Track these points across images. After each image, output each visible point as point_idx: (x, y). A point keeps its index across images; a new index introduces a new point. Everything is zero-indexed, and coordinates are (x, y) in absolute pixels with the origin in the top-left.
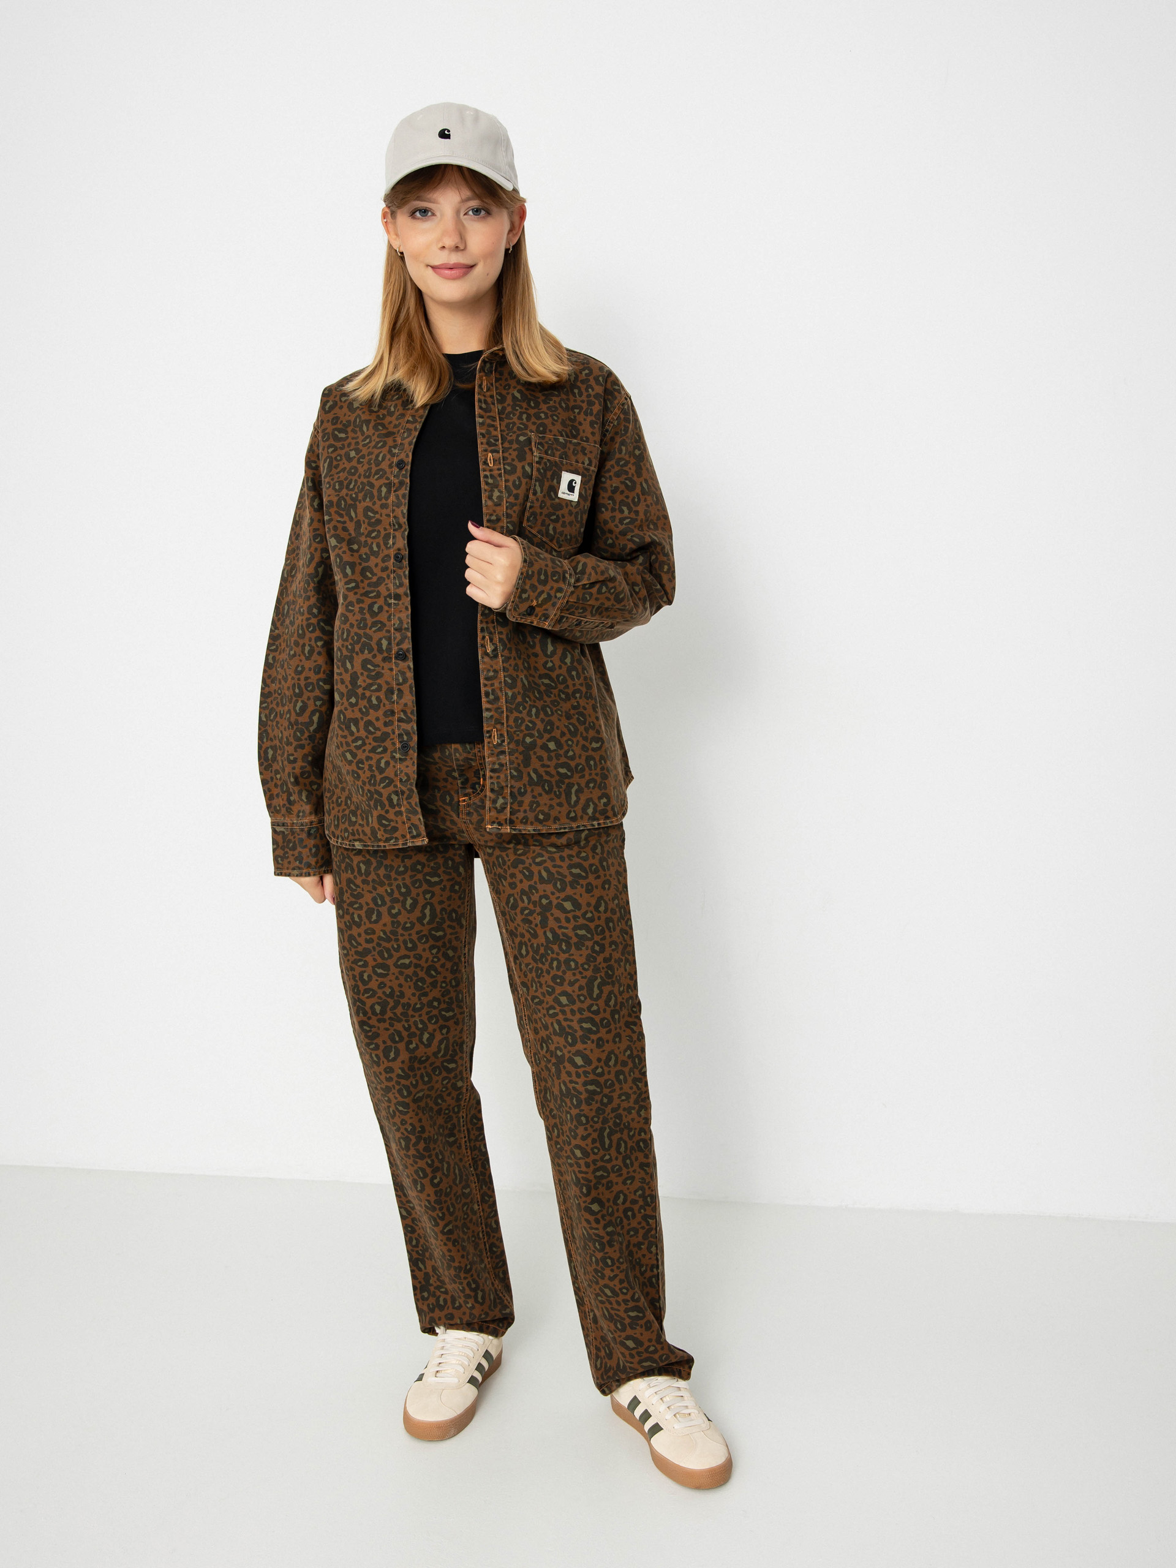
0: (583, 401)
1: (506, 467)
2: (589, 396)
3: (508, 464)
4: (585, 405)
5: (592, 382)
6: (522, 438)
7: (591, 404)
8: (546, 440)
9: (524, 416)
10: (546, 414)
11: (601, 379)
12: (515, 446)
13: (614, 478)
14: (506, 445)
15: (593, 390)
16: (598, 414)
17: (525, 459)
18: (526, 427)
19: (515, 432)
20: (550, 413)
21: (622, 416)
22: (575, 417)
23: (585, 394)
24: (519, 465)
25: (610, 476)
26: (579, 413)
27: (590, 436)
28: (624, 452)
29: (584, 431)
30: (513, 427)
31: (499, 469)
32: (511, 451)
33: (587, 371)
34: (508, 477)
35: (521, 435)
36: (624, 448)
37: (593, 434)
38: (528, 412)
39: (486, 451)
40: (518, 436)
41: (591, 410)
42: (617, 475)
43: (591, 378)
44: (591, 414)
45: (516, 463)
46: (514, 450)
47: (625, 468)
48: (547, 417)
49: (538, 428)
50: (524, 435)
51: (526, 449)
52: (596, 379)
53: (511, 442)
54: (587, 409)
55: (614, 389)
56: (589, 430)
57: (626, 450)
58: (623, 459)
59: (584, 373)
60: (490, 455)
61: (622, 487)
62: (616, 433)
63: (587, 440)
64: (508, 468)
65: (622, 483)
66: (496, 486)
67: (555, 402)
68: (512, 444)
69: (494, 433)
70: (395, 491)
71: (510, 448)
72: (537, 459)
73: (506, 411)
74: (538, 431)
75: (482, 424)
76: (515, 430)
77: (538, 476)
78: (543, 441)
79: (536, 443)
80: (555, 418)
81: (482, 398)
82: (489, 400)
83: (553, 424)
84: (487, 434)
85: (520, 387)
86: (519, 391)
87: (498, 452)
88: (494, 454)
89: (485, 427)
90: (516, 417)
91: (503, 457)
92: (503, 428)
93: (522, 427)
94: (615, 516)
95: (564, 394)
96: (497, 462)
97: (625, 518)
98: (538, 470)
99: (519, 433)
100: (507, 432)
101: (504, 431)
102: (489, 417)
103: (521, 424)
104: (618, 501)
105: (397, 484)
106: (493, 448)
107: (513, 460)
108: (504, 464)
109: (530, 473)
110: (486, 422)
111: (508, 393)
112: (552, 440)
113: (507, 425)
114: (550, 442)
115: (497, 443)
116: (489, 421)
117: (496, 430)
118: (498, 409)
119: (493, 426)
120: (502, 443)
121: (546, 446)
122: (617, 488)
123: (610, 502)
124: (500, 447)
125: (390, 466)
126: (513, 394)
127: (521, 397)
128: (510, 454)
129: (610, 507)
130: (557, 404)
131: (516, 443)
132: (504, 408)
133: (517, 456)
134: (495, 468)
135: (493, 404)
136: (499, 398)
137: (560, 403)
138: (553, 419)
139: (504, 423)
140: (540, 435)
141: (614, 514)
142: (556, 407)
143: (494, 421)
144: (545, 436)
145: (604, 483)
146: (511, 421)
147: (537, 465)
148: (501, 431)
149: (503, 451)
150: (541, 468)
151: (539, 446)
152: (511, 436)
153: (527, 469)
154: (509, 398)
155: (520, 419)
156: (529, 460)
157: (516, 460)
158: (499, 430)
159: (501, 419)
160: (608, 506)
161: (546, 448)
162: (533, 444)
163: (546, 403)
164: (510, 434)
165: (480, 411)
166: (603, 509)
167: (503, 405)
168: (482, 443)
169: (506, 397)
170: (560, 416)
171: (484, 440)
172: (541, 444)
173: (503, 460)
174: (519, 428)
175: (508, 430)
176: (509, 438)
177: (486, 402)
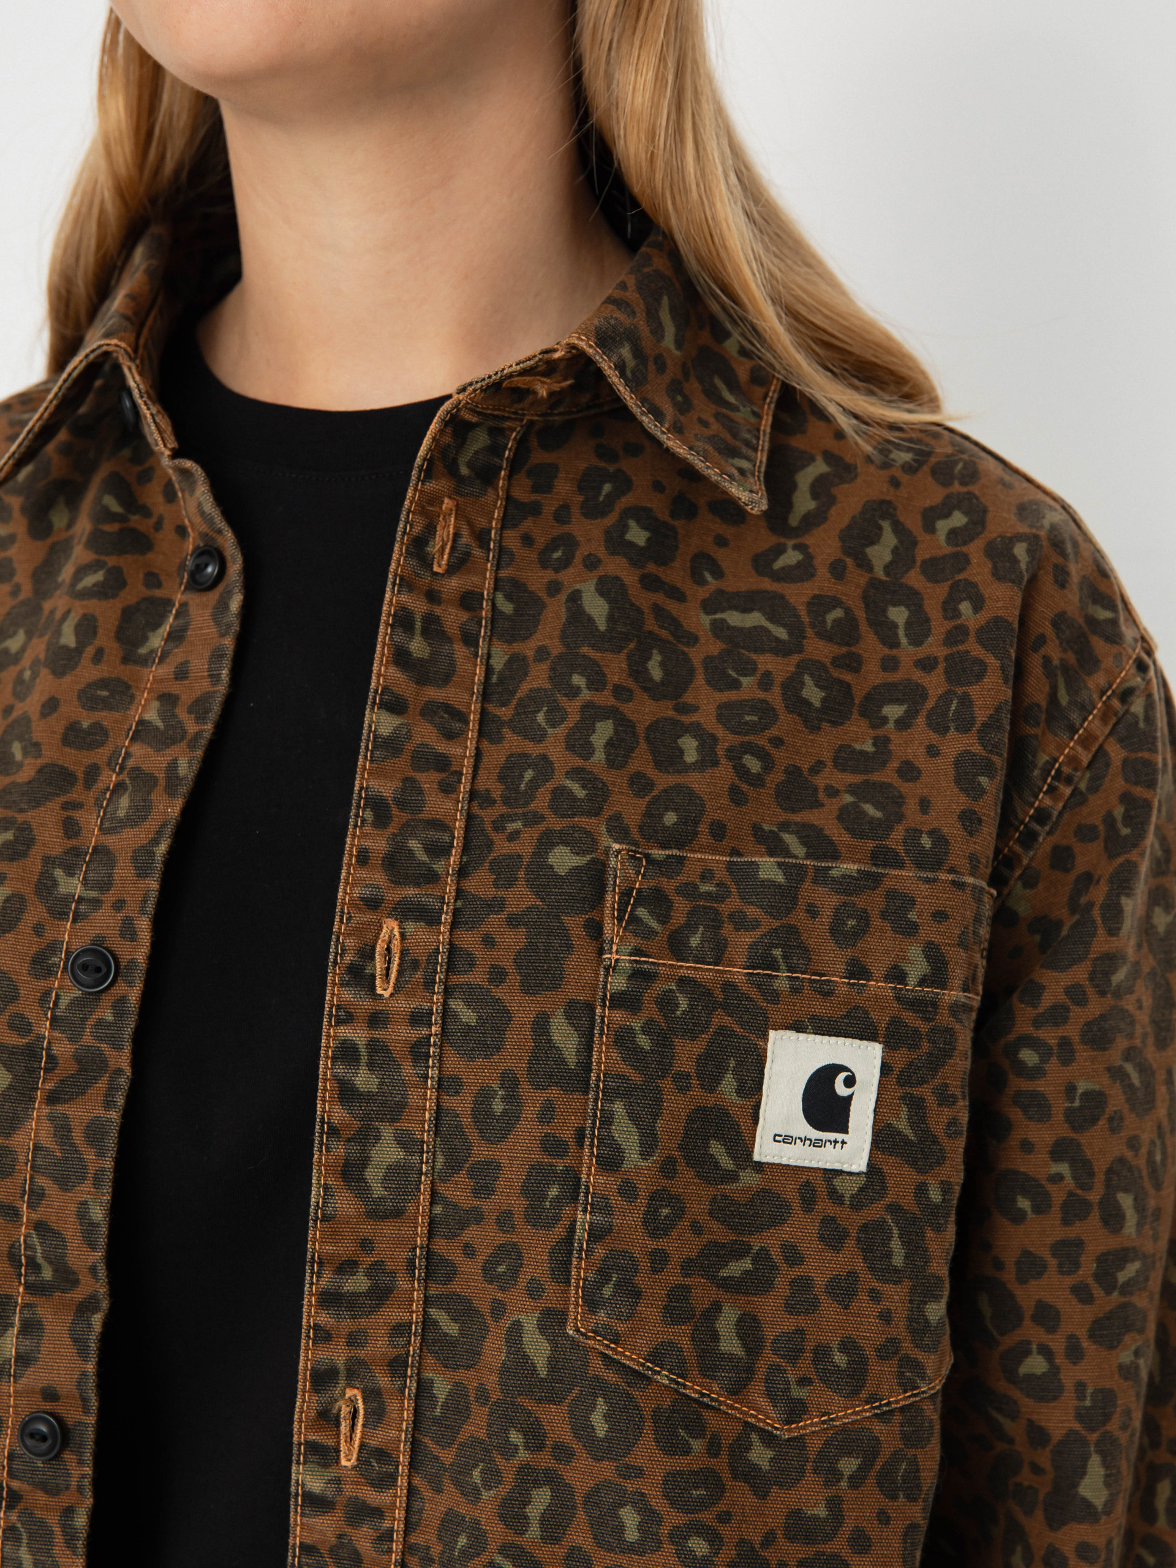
0: (927, 664)
1: (457, 1005)
2: (957, 635)
3: (473, 996)
4: (935, 684)
5: (979, 570)
6: (563, 860)
7: (962, 671)
8: (689, 874)
9: (603, 732)
10: (708, 744)
11: (1021, 551)
12: (522, 897)
14: (481, 884)
15: (979, 604)
16: (996, 723)
17: (555, 982)
18: (599, 794)
19: (533, 819)
20: (726, 737)
23: (940, 627)
24: (523, 1010)
25: (1065, 1044)
26: (904, 724)
28: (1128, 921)
31: (419, 1018)
32: (494, 923)
33: (958, 519)
34: (454, 1063)
35: (564, 839)
36: (1128, 905)
37: (970, 821)
38: (627, 709)
39: (372, 903)
40: (547, 842)
41: (966, 702)
42: (1096, 1037)
43: (975, 549)
44: (964, 727)
45: (509, 994)
46: (513, 921)
47: (1127, 1003)
48: (709, 760)
49: (652, 815)
50: (582, 842)
51: (574, 924)
52: (999, 551)
53: (505, 871)
54: (946, 697)
55: (1090, 621)
58: (1124, 958)
59: (943, 526)
60: (391, 927)
61: (1115, 1096)
64: (466, 1014)
66: (394, 1111)
67: (766, 682)
68: (511, 882)
69: (436, 805)
70: (52, 1099)
71: (495, 905)
72: (618, 983)
73: (524, 689)
74: (651, 830)
75: (390, 746)
76: (541, 802)
77: (627, 1070)
78: (669, 886)
79: (626, 894)
80: (753, 764)
81: (418, 606)
82: (453, 618)
83: (737, 797)
84: (402, 804)
85: (616, 566)
86: (608, 588)
87: (431, 918)
88: (410, 927)
89: (402, 764)
90: (561, 730)
91: (453, 949)
92: (488, 781)
93: (580, 793)
94: (1079, 1244)
95: (824, 635)
96: (419, 975)
97: (1123, 1256)
98: (623, 1039)
99: (556, 823)
100: (500, 809)
101: (488, 801)
102: (430, 711)
103: (576, 773)
104: (1100, 1166)
105: (67, 1067)
106: (411, 892)
107: (498, 975)
108: (448, 992)
109: (571, 1059)
110: (409, 737)
111: (554, 588)
112: (721, 874)
113: (509, 773)
114: (707, 888)
115: (439, 867)
116: (426, 734)
117: (448, 788)
118: (489, 670)
119: (442, 763)
120: (462, 872)
121: (681, 908)
122: (1095, 1101)
123: (1064, 1168)
124: (450, 889)
125: (41, 964)
126: (575, 597)
127: (611, 619)
128: (489, 941)
129: (1058, 1195)
130: (777, 689)
131: (531, 883)
132: (517, 666)
133: (522, 959)
134: (404, 1005)
135: (470, 640)
136: (507, 607)
137: (792, 687)
138: (742, 772)
139: (495, 756)
140: (658, 853)
141: (1075, 1231)
142: (766, 711)
143: (450, 736)
144: (681, 860)
145: (1037, 1073)
146: (534, 750)
147: (618, 1016)
148: (473, 795)
149: (456, 912)
150: (637, 1024)
151: (642, 912)
152: (513, 836)
153: (556, 1038)
154: (555, 614)
155: (579, 744)
156: (574, 989)
157: (514, 978)
158: (464, 787)
159: (488, 729)
160: (1051, 1188)
161: (679, 918)
162: (611, 899)
163: (720, 679)
164: (511, 826)
165: (394, 672)
166: (1024, 1203)
167: (517, 647)
168: (363, 858)
169: (541, 605)
170: (782, 758)
171: (379, 844)
172: (657, 901)
173: (451, 967)
174: (560, 793)
175: (506, 801)
176: (502, 847)
177: (432, 628)
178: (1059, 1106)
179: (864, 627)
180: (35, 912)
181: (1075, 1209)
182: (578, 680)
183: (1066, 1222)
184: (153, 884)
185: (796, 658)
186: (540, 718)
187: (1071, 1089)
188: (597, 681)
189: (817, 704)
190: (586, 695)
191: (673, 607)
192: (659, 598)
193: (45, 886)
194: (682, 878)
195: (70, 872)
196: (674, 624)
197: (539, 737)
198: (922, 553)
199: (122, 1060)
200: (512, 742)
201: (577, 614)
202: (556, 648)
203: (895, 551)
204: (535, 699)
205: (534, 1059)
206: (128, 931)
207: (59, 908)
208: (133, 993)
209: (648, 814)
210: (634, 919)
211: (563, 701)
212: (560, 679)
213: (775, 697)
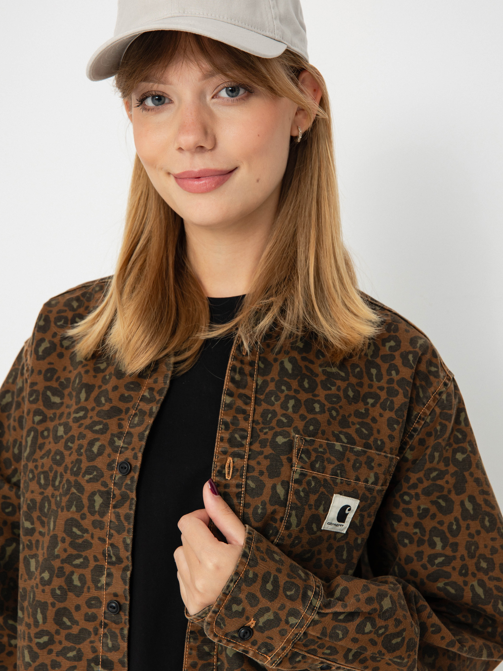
0: (381, 388)
1: (250, 482)
2: (391, 381)
3: (254, 479)
4: (383, 395)
5: (398, 361)
6: (280, 440)
7: (392, 393)
8: (316, 445)
9: (291, 403)
10: (322, 406)
11: (411, 357)
12: (268, 451)
13: (422, 497)
14: (256, 447)
15: (398, 372)
16: (400, 409)
17: (278, 475)
18: (291, 421)
19: (272, 428)
20: (328, 405)
21: (438, 410)
22: (367, 410)
23: (386, 378)
24: (269, 483)
25: (417, 494)
26: (373, 405)
27: (387, 440)
28: (437, 459)
29: (379, 432)
30: (271, 419)
31: (239, 486)
32: (260, 458)
33: (392, 343)
34: (249, 499)
35: (281, 434)
36: (437, 454)
37: (391, 438)
38: (298, 396)
39: (225, 453)
40: (276, 435)
41: (392, 402)
42: (427, 492)
43: (397, 354)
44: (391, 410)
45: (265, 479)
46: (266, 457)
47: (439, 482)
48: (322, 411)
49: (306, 426)
50: (285, 434)
51: (284, 458)
52: (404, 356)
53: (263, 444)
54: (386, 400)
55: (430, 372)
56: (386, 431)
57: (440, 456)
58: (435, 470)
59: (388, 345)
60: (230, 460)
61: (433, 509)
62: (429, 434)
63: (380, 449)
64: (252, 485)
65: (433, 503)
67: (339, 389)
68: (265, 446)
69: (243, 424)
70: (115, 507)
71: (261, 453)
72: (296, 476)
73: (268, 390)
74: (306, 432)
75: (229, 406)
76: (274, 423)
77: (298, 503)
78: (311, 448)
79: (299, 450)
80: (334, 413)
81: (238, 365)
82: (247, 369)
83: (329, 423)
84: (233, 424)
85: (295, 354)
86: (292, 360)
87: (242, 457)
88: (236, 459)
89: (232, 412)
90: (279, 403)
91: (248, 466)
92: (258, 417)
93: (285, 420)
94: (422, 552)
95: (355, 376)
96: (238, 473)
97: (436, 556)
98: (297, 492)
99: (278, 430)
100: (261, 425)
101: (258, 423)
102: (241, 396)
103: (284, 415)
104: (428, 530)
105: (118, 497)
106: (236, 449)
107: (261, 473)
108: (247, 478)
109: (282, 497)
110: (235, 404)
111: (276, 360)
112: (325, 446)
113: (264, 414)
114: (321, 450)
115: (244, 442)
116: (239, 403)
117: (246, 419)
118: (257, 385)
119: (244, 412)
120: (251, 444)
121: (314, 455)
122: (426, 511)
123: (417, 530)
124: (247, 449)
125: (110, 466)
126: (282, 363)
127: (293, 370)
128: (259, 463)
129: (416, 539)
130: (342, 391)
131: (271, 447)
132: (265, 383)
133: (268, 468)
134: (234, 482)
135: (252, 375)
136: (262, 366)
137: (346, 391)
138: (331, 415)
139: (260, 410)
140: (308, 438)
141: (421, 549)
142: (338, 397)
143: (246, 404)
144: (314, 441)
145: (408, 503)
146: (271, 408)
147: (296, 486)
148: (253, 421)
149: (249, 455)
150: (301, 489)
151: (303, 456)
152: (266, 433)
153: (278, 491)
154: (276, 368)
155: (284, 406)
156: (284, 477)
157: (266, 474)
158: (251, 419)
159: (257, 402)
160: (414, 536)
161: (313, 458)
162: (295, 451)
163: (326, 388)
164: (265, 431)
165: (230, 384)
166: (406, 541)
167: (265, 378)
168: (222, 439)
169: (272, 365)
170: (341, 412)
171: (226, 435)
172: (307, 452)
173: (248, 471)
174: (279, 421)
175: (263, 423)
176: (262, 436)
177: (241, 372)
178: (416, 512)
179: (364, 374)
180: (108, 450)
181: (421, 542)
182: (283, 388)
183: (418, 546)
184: (144, 443)
185: (347, 382)
186: (273, 399)
187: (419, 508)
188: (289, 388)
189: (351, 396)
190: (286, 392)
191: (311, 366)
192: (306, 363)
193: (112, 442)
194: (314, 446)
195: (119, 438)
196: (311, 371)
197: (273, 404)
198: (381, 353)
199: (133, 495)
200: (264, 406)
201: (283, 368)
202: (277, 378)
203: (373, 351)
204: (271, 393)
205: (272, 497)
206: (135, 457)
207: (116, 449)
208: (136, 476)
209: (305, 426)
210: (301, 458)
211: (279, 394)
212: (278, 387)
213: (341, 394)
